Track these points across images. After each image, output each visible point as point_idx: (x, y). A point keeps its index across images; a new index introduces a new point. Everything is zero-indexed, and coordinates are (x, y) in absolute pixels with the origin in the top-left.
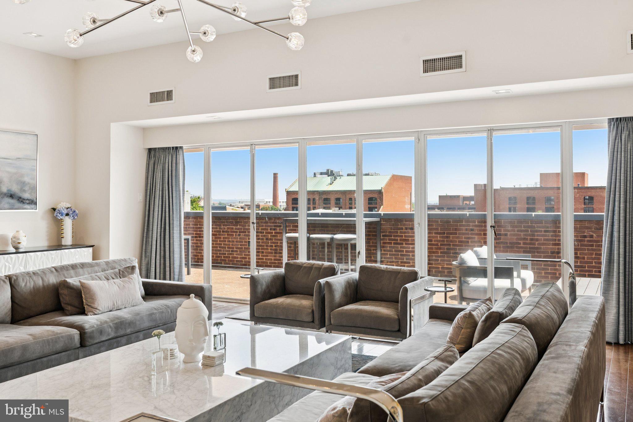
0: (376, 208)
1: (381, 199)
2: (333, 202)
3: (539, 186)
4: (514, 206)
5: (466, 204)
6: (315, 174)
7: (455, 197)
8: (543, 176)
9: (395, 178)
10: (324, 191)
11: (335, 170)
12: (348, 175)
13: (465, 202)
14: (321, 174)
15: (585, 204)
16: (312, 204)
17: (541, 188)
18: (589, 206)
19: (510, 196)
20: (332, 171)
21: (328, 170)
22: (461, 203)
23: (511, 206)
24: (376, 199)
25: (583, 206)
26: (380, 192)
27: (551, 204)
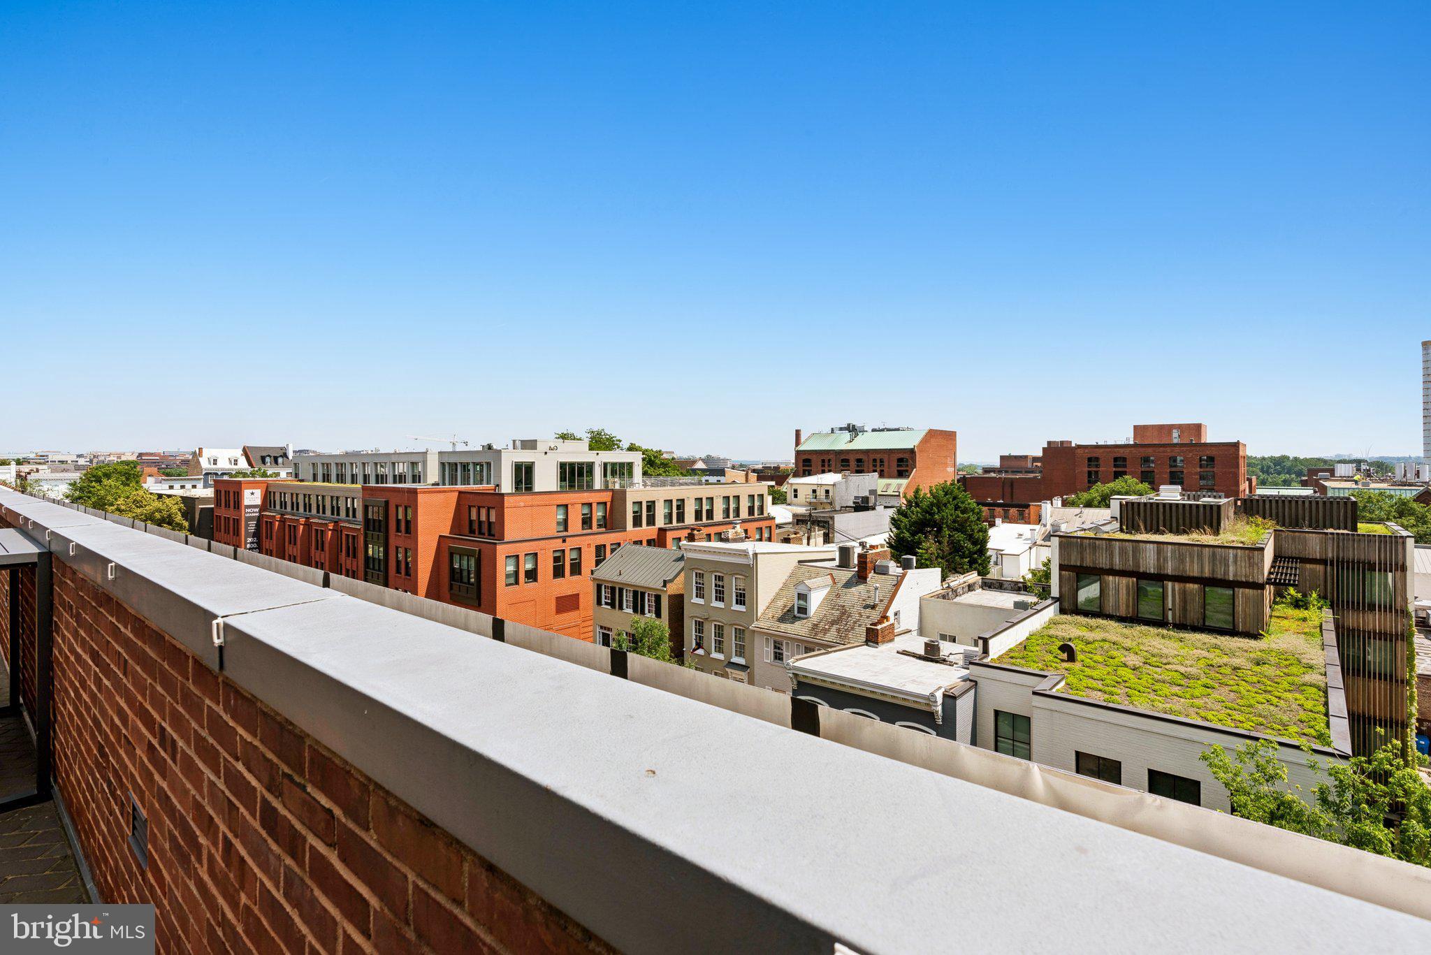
0: (907, 471)
1: (914, 461)
2: (853, 464)
3: (1132, 443)
4: (1095, 469)
5: (1036, 466)
6: (832, 430)
7: (1021, 457)
8: (1138, 430)
9: (932, 434)
10: (842, 450)
11: (858, 424)
12: (874, 430)
13: (1035, 464)
14: (841, 429)
15: (1201, 466)
16: (826, 466)
17: (1135, 445)
18: (1207, 469)
19: (1089, 456)
20: (854, 426)
21: (849, 425)
22: (1029, 465)
23: (1090, 469)
24: (907, 461)
25: (1199, 470)
26: (912, 452)
27: (1149, 467)
